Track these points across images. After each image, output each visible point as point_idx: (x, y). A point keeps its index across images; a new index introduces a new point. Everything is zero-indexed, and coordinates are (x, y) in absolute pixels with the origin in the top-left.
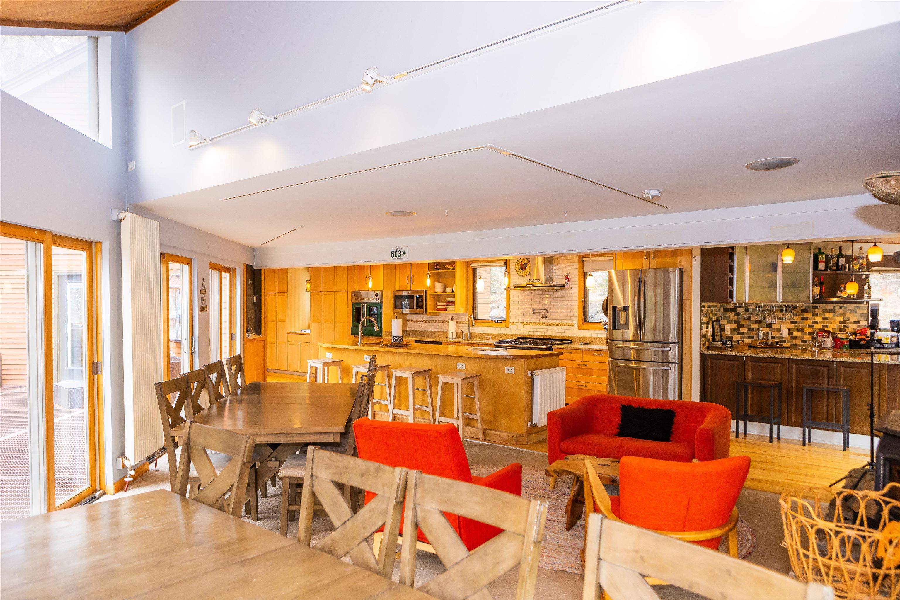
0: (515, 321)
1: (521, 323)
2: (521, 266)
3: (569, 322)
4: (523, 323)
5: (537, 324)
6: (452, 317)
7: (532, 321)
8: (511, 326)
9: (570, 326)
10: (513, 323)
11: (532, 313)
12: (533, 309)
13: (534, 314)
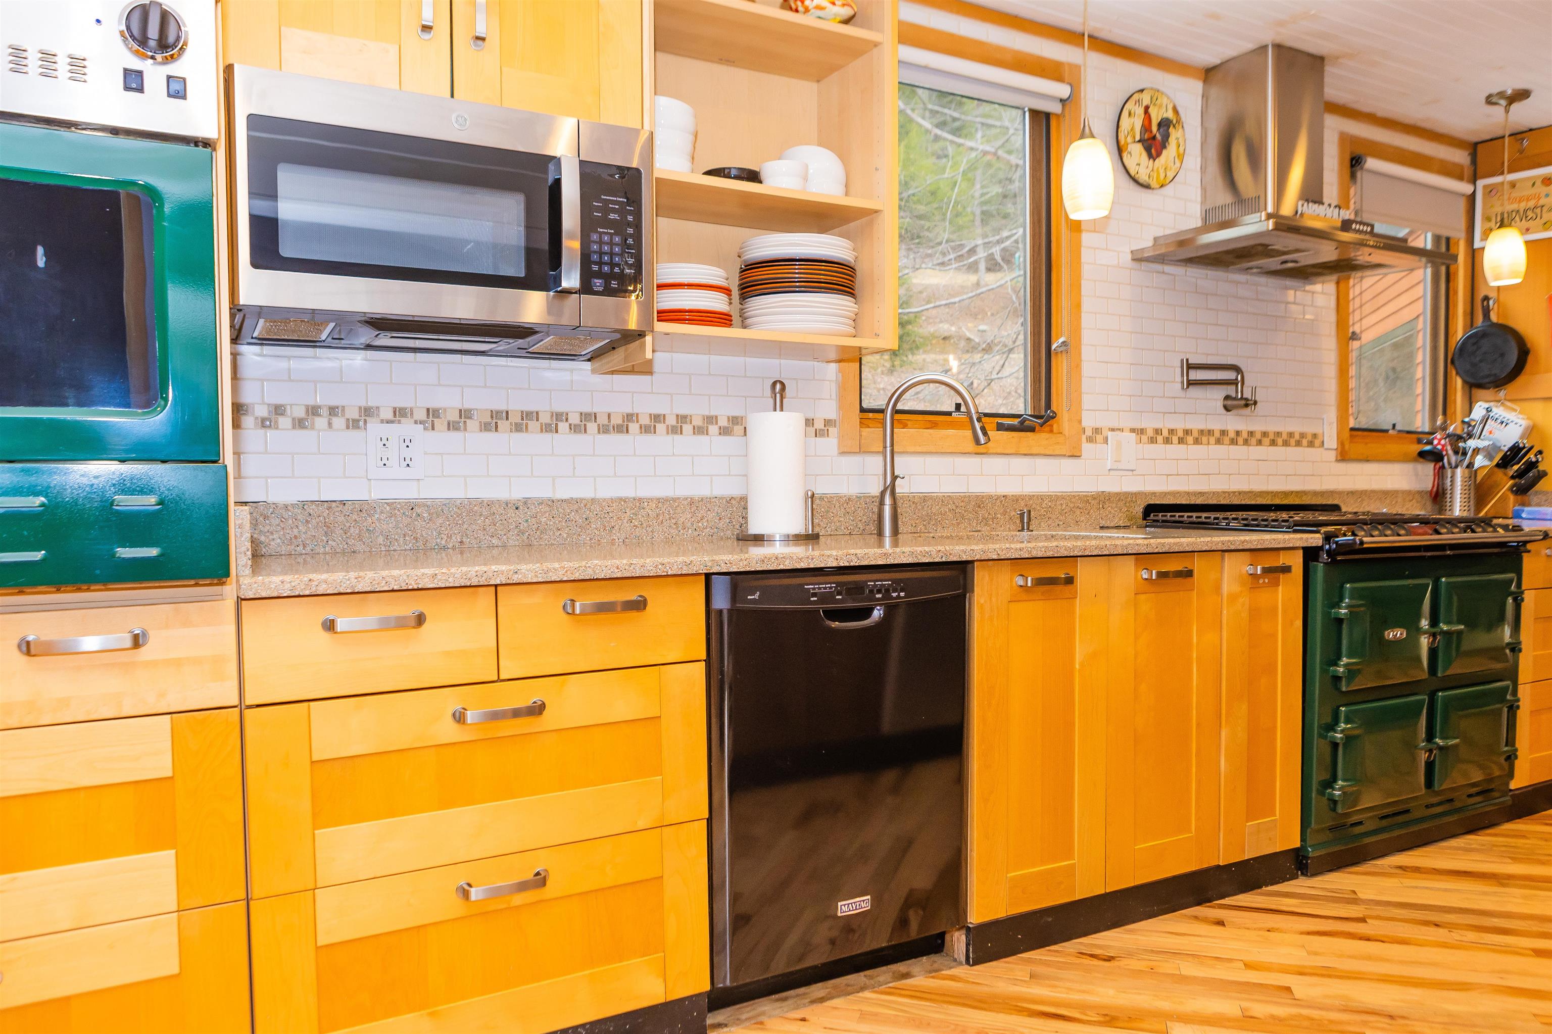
0: (1103, 422)
1: (1133, 430)
2: (1146, 127)
3: (1309, 429)
4: (1142, 431)
5: (1202, 436)
6: (779, 389)
7: (1179, 424)
8: (1086, 447)
9: (1311, 444)
10: (1097, 431)
11: (1182, 382)
12: (1187, 360)
13: (1188, 387)
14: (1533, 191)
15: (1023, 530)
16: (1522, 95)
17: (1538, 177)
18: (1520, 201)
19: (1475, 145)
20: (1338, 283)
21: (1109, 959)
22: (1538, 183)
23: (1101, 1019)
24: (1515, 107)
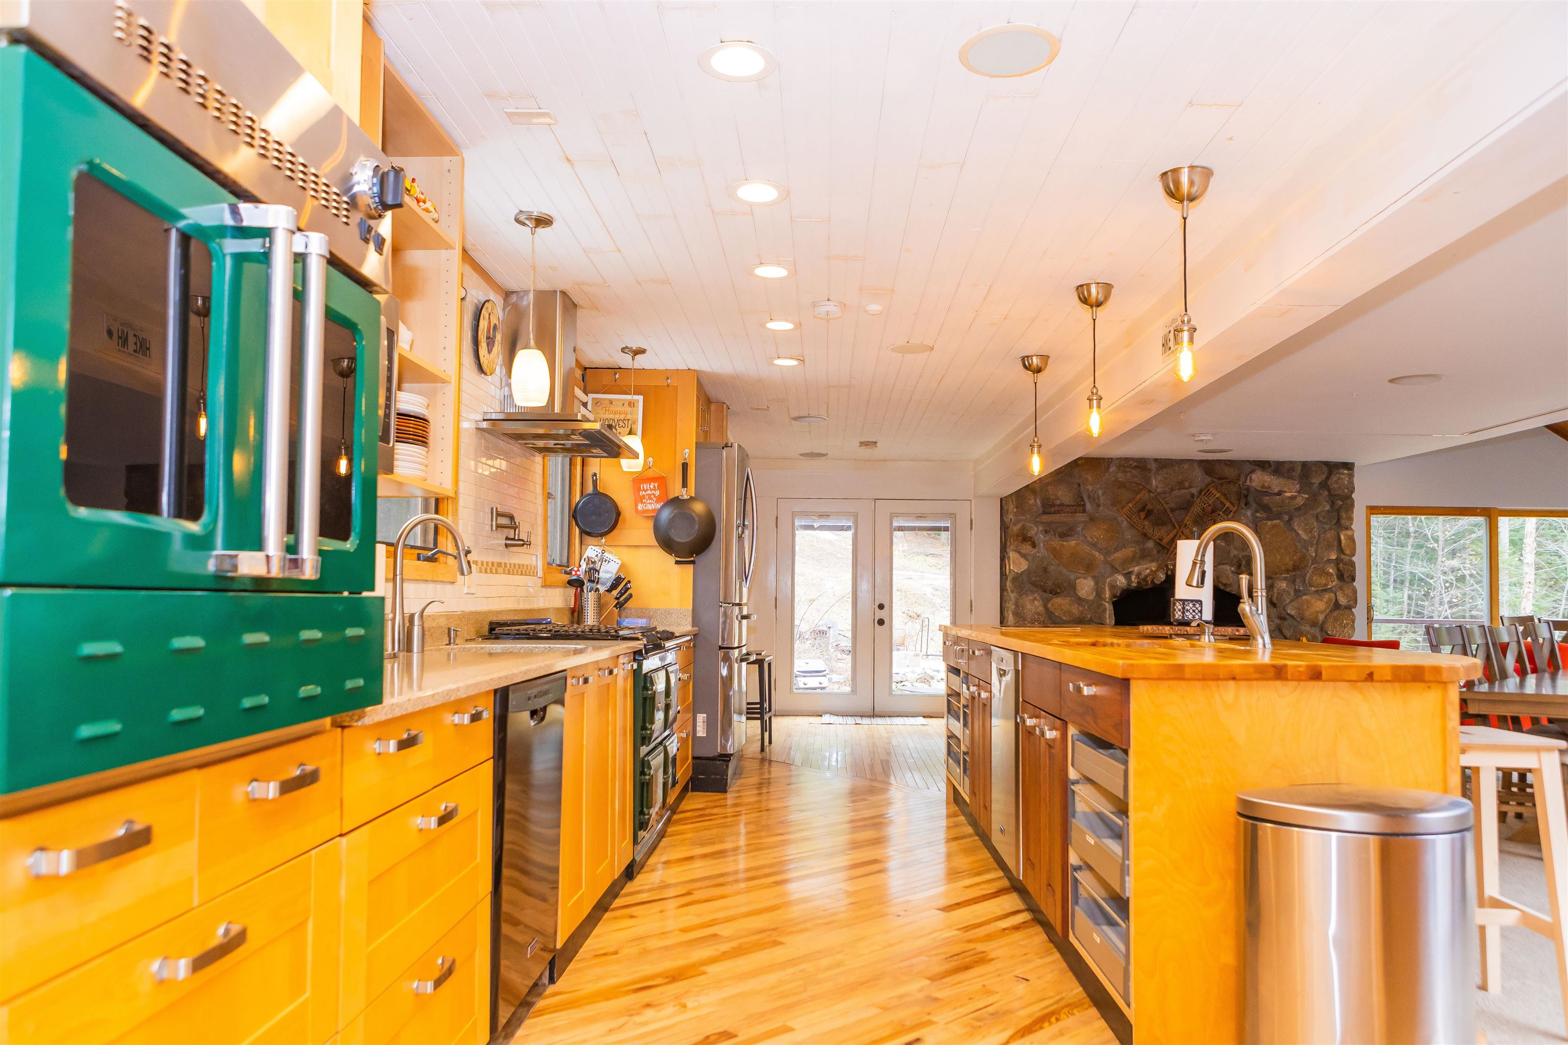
5: (497, 568)
7: (491, 558)
9: (536, 575)
11: (492, 525)
12: (497, 508)
13: (496, 529)
14: (622, 409)
15: (450, 644)
16: (641, 351)
17: (627, 400)
18: (615, 414)
19: (586, 369)
20: (543, 458)
21: (616, 953)
22: (626, 404)
23: (666, 981)
24: (638, 357)
